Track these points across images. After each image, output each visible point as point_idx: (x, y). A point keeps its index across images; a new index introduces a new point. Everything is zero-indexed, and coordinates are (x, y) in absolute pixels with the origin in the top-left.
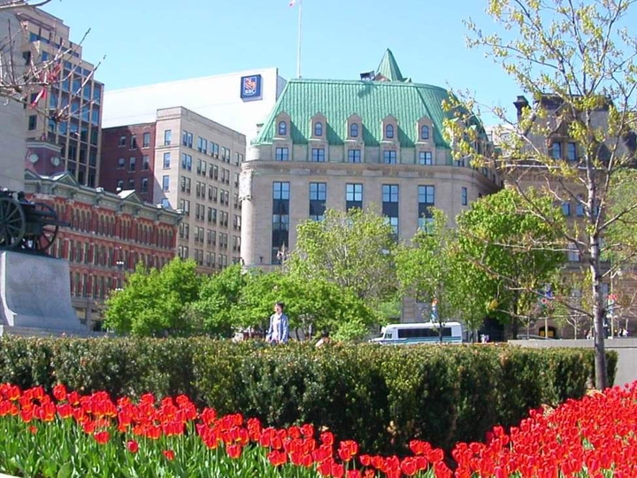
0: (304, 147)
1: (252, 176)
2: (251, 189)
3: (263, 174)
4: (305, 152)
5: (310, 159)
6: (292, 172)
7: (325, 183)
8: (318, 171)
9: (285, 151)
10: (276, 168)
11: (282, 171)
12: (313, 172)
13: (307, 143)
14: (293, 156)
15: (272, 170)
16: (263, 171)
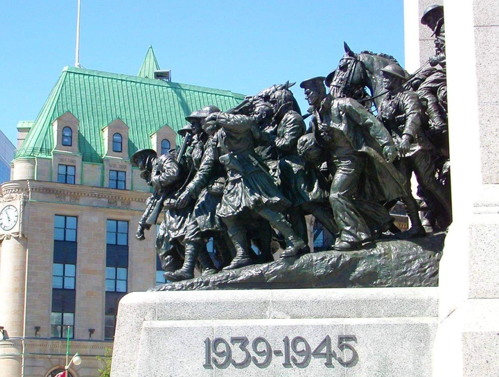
0: (98, 166)
1: (25, 204)
2: (23, 223)
3: (40, 202)
4: (99, 174)
5: (106, 183)
6: (82, 201)
7: (128, 222)
8: (119, 203)
9: (71, 171)
10: (59, 194)
11: (68, 198)
12: (112, 203)
13: (102, 161)
14: (82, 179)
15: (53, 196)
16: (41, 196)
